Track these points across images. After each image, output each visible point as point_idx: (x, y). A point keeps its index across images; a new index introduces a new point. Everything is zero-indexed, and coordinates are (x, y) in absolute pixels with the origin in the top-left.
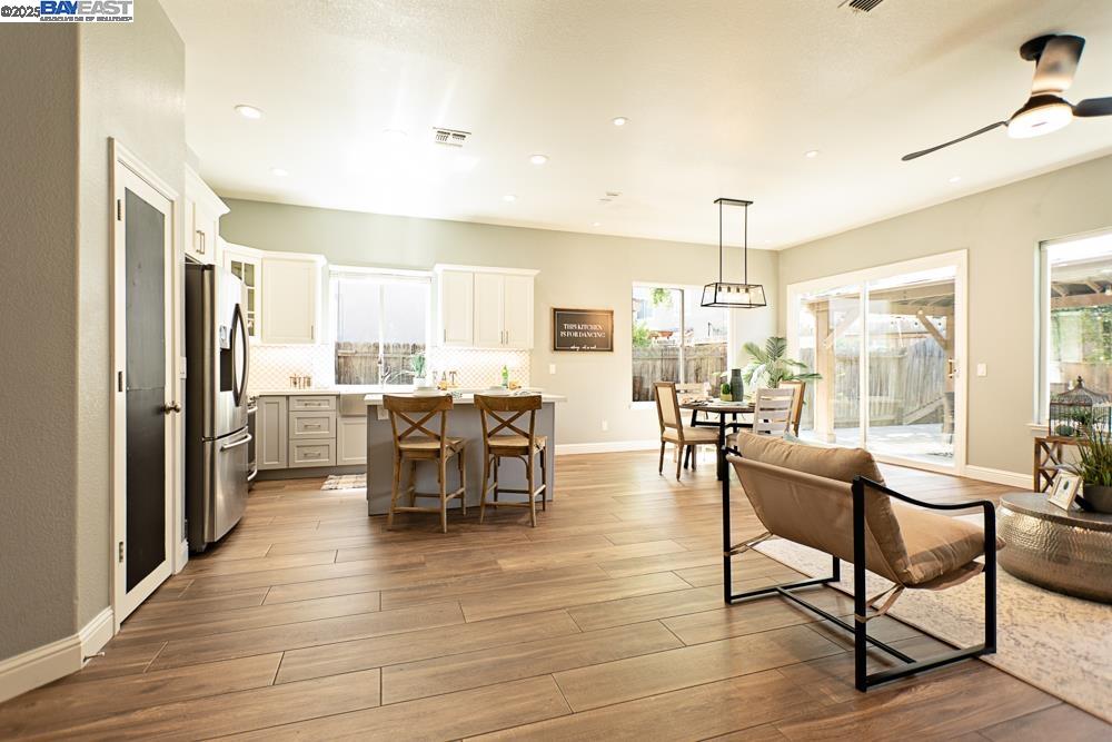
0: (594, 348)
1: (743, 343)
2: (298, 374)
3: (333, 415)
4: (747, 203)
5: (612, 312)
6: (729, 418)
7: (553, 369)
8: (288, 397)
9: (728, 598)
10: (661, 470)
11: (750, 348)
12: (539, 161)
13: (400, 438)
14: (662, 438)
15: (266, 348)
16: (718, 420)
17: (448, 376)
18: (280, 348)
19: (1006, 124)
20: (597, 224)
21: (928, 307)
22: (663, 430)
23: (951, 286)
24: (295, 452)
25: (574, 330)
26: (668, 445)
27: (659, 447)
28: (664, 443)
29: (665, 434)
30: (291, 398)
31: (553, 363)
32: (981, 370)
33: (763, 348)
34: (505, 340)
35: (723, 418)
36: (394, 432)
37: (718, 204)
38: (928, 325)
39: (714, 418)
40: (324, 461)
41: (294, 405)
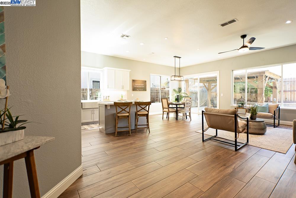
4: (180, 58)
5: (146, 81)
6: (178, 106)
7: (133, 95)
9: (203, 141)
10: (163, 119)
11: (174, 90)
12: (142, 44)
13: (118, 113)
14: (163, 111)
16: (176, 107)
19: (238, 50)
20: (144, 59)
21: (205, 82)
22: (163, 109)
23: (216, 78)
25: (137, 86)
26: (164, 113)
27: (162, 113)
28: (163, 112)
29: (164, 111)
32: (222, 95)
34: (123, 88)
35: (177, 106)
36: (117, 111)
37: (174, 58)
38: (205, 85)
39: (175, 106)
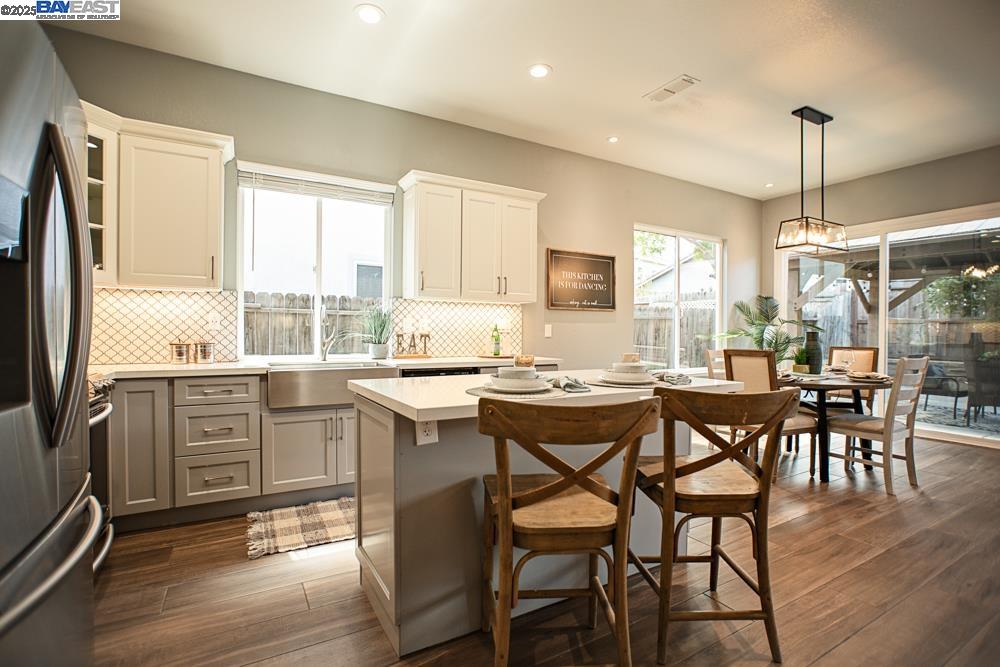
0: (595, 304)
1: (733, 302)
2: (183, 338)
3: (254, 411)
5: (612, 259)
7: (548, 330)
8: (171, 381)
11: (740, 308)
15: (126, 293)
17: (417, 341)
18: (152, 294)
24: (186, 477)
30: (176, 382)
31: (549, 322)
33: (754, 309)
34: (502, 291)
40: (240, 489)
41: (184, 395)
